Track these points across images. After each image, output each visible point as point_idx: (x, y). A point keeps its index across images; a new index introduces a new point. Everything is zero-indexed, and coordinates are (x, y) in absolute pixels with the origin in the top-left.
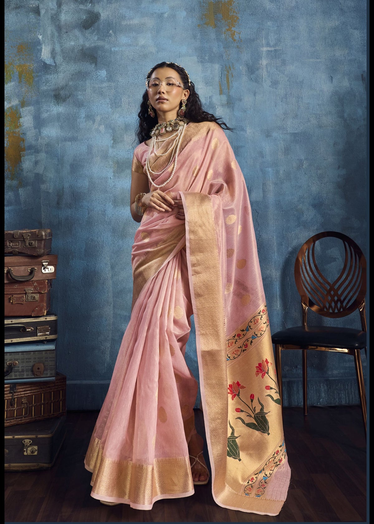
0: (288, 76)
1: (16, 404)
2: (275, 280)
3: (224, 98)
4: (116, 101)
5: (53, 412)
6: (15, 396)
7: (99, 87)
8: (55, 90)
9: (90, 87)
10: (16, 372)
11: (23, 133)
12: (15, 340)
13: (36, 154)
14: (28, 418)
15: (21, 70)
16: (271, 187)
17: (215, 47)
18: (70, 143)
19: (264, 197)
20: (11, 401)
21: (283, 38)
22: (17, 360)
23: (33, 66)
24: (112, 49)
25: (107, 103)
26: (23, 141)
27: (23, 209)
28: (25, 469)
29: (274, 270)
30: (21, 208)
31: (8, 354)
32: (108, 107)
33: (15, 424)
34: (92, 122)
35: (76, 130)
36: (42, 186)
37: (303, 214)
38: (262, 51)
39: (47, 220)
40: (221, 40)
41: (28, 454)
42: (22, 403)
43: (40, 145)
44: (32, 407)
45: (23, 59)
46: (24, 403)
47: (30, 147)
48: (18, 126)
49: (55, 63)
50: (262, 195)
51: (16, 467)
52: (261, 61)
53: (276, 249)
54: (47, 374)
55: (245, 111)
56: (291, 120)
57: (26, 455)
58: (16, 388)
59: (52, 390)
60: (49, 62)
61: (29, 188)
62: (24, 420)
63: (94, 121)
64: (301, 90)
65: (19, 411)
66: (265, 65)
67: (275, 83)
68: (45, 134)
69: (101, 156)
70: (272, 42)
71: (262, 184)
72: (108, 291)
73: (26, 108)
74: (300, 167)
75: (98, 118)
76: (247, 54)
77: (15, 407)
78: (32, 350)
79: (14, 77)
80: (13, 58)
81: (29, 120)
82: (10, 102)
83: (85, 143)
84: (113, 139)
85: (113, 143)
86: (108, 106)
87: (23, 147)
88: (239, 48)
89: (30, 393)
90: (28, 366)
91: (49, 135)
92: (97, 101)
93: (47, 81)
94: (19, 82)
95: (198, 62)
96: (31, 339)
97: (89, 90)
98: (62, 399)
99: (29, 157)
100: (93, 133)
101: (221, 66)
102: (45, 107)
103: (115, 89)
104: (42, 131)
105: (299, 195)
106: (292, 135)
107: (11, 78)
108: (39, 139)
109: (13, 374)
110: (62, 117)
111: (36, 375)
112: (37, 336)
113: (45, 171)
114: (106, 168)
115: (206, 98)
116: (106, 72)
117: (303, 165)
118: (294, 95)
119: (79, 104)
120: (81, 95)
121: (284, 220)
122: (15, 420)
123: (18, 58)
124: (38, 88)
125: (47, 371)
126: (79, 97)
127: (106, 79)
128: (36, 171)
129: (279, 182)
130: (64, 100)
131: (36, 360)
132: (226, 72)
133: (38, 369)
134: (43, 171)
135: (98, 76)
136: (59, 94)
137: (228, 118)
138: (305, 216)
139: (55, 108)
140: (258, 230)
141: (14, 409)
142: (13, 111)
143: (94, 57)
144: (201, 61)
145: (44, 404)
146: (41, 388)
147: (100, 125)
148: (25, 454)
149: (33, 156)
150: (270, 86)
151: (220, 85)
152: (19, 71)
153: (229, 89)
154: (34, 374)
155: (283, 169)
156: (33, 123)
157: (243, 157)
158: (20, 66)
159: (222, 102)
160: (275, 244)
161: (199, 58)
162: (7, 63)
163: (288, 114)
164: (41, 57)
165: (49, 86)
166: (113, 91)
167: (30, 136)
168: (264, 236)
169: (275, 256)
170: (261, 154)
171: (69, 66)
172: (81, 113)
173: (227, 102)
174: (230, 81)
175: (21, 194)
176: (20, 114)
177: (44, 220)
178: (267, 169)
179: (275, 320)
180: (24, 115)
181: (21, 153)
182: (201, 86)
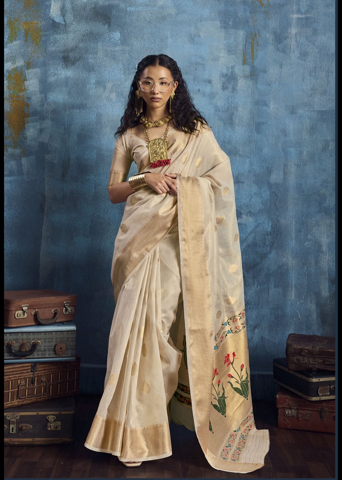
0: (318, 48)
1: (36, 382)
2: (291, 268)
3: (247, 68)
5: (68, 391)
6: (35, 374)
7: (111, 50)
8: (64, 52)
9: (102, 50)
10: (39, 351)
11: (28, 98)
13: (41, 121)
14: (46, 396)
15: (27, 27)
16: (293, 169)
17: (240, 12)
18: (78, 111)
19: (285, 178)
20: (32, 379)
21: (316, 4)
22: (40, 339)
23: (41, 24)
24: (128, 9)
25: (120, 69)
26: (28, 106)
27: (26, 180)
28: (48, 443)
29: (290, 257)
30: (24, 179)
31: (31, 334)
32: (121, 73)
33: (35, 402)
34: (102, 89)
35: (85, 96)
36: (47, 156)
37: (326, 200)
38: (292, 19)
39: (51, 193)
40: (248, 4)
41: (52, 429)
43: (46, 111)
44: (50, 385)
45: (30, 16)
46: (43, 382)
47: (35, 113)
48: (22, 90)
49: (65, 21)
50: (282, 177)
51: (39, 441)
52: (290, 29)
53: (294, 236)
54: (68, 354)
55: (269, 85)
56: (319, 96)
58: (36, 367)
59: (68, 370)
60: (58, 20)
61: (33, 157)
62: (43, 398)
63: (105, 88)
64: (331, 63)
65: (39, 389)
66: (294, 34)
67: (304, 55)
68: (51, 100)
70: (303, 8)
71: (283, 165)
73: (31, 70)
74: (325, 149)
75: (109, 85)
76: (275, 20)
77: (35, 385)
78: (54, 331)
79: (19, 35)
80: (19, 14)
81: (34, 83)
82: (14, 63)
83: (94, 112)
87: (27, 113)
88: (267, 14)
89: (49, 372)
90: (50, 346)
91: (56, 101)
92: (109, 66)
93: (55, 42)
94: (25, 41)
95: (221, 27)
97: (100, 54)
98: (76, 379)
99: (33, 124)
100: (103, 101)
101: (246, 33)
102: (52, 70)
103: (129, 54)
104: (48, 96)
105: (323, 179)
106: (319, 113)
107: (16, 37)
108: (45, 105)
109: (35, 353)
110: (70, 82)
111: (58, 354)
113: (50, 140)
115: (227, 67)
116: (120, 34)
117: (328, 147)
118: (323, 69)
119: (90, 69)
120: (92, 58)
121: (305, 205)
122: (35, 397)
123: (25, 14)
124: (46, 49)
125: (68, 351)
126: (90, 60)
127: (120, 42)
128: (41, 140)
129: (301, 164)
130: (73, 63)
131: (58, 340)
132: (251, 40)
133: (61, 348)
134: (48, 140)
135: (111, 39)
136: (68, 56)
137: (251, 91)
138: (327, 202)
139: (64, 72)
140: (276, 214)
141: (35, 387)
142: (18, 72)
143: (108, 17)
144: (225, 26)
145: (60, 383)
146: (59, 368)
147: (111, 92)
148: (49, 429)
149: (38, 123)
150: (298, 58)
152: (25, 29)
153: (253, 59)
154: (55, 354)
155: (307, 150)
156: (39, 87)
157: (265, 135)
158: (27, 23)
159: (245, 73)
160: (293, 230)
161: (222, 22)
162: (12, 19)
163: (316, 90)
164: (50, 14)
165: (58, 47)
166: (127, 55)
167: (35, 101)
168: (282, 221)
169: (292, 243)
170: (284, 133)
171: (80, 26)
172: (91, 79)
173: (250, 73)
174: (255, 50)
175: (23, 164)
176: (25, 76)
177: (48, 193)
178: (290, 149)
179: (289, 310)
180: (29, 77)
181: (25, 119)
182: (223, 54)
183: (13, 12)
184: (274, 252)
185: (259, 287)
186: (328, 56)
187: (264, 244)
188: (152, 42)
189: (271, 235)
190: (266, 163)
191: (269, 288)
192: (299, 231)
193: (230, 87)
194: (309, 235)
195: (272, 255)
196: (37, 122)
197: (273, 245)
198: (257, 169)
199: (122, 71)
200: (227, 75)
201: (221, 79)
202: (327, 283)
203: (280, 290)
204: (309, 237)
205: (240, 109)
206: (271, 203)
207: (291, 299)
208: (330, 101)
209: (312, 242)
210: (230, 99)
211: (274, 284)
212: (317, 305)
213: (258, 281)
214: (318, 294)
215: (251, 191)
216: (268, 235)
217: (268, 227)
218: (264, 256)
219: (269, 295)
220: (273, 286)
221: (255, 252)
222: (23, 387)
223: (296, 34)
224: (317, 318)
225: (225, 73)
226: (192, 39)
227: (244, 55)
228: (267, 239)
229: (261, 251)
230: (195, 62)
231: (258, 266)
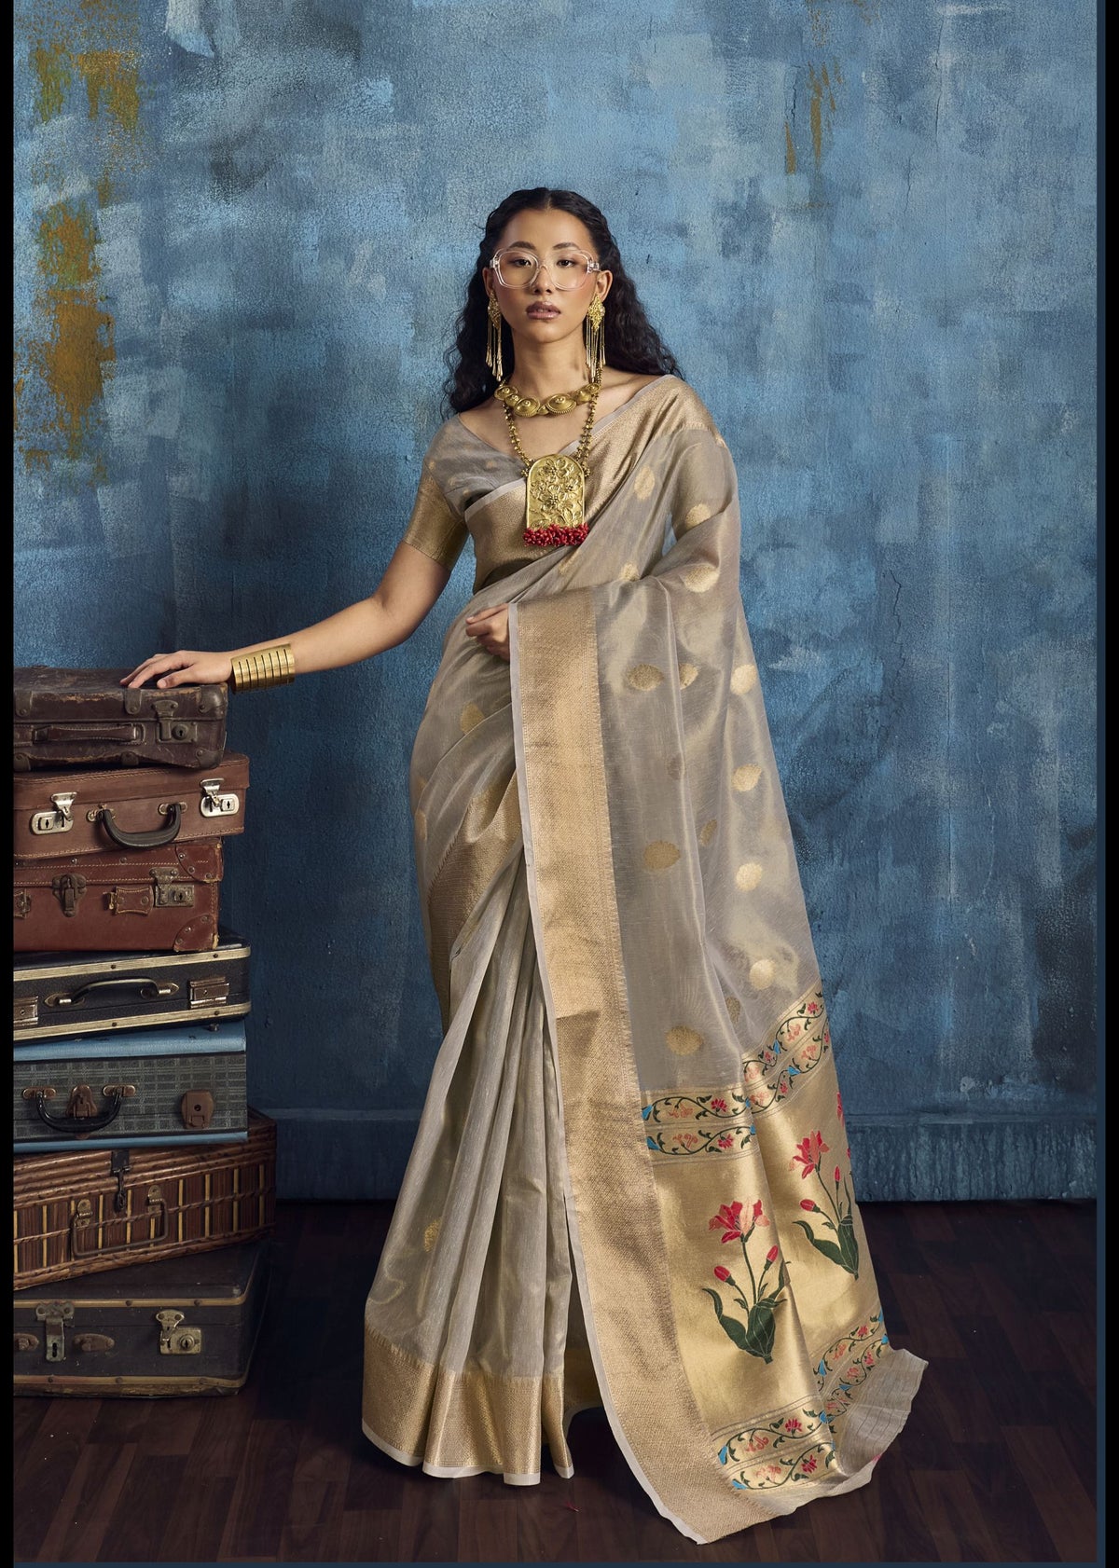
0: (1025, 111)
1: (129, 1207)
2: (947, 805)
3: (801, 184)
4: (426, 190)
5: (239, 1228)
6: (126, 1183)
7: (367, 139)
8: (215, 147)
9: (338, 139)
10: (130, 1115)
11: (107, 297)
12: (123, 1022)
13: (152, 371)
14: (166, 1245)
15: (96, 70)
16: (947, 499)
18: (269, 335)
19: (923, 530)
20: (116, 1199)
22: (132, 1080)
23: (139, 57)
24: (415, 4)
25: (396, 197)
26: (109, 323)
27: (112, 557)
28: (164, 1392)
29: (943, 772)
30: (105, 552)
31: (105, 1063)
32: (399, 212)
33: (129, 1263)
34: (342, 262)
35: (289, 288)
36: (174, 479)
37: (1053, 591)
38: (942, 19)
39: (193, 597)
41: (174, 1352)
42: (148, 1203)
43: (165, 337)
44: (176, 1213)
45: (102, 34)
46: (155, 1204)
47: (132, 346)
48: (89, 271)
49: (214, 48)
50: (914, 523)
51: (138, 1385)
52: (935, 54)
53: (953, 707)
54: (223, 1122)
55: (871, 234)
56: (1029, 267)
57: (166, 1355)
58: (128, 1160)
59: (236, 1164)
60: (192, 46)
61: (131, 485)
62: (154, 1251)
63: (350, 260)
64: (1068, 159)
65: (141, 1226)
66: (948, 70)
67: (979, 136)
68: (181, 303)
69: (374, 380)
71: (917, 488)
72: (394, 830)
73: (114, 209)
74: (1048, 432)
75: (364, 251)
76: (886, 27)
77: (126, 1215)
78: (175, 1053)
79: (70, 95)
80: (66, 28)
81: (126, 251)
82: (58, 187)
83: (319, 336)
84: (415, 324)
85: (415, 339)
86: (399, 206)
87: (107, 345)
88: (861, 5)
89: (171, 1173)
90: (166, 1100)
91: (197, 306)
92: (361, 190)
93: (187, 116)
94: (90, 116)
95: (715, 52)
96: (172, 1017)
97: (332, 152)
98: (264, 1190)
99: (128, 381)
100: (345, 302)
101: (795, 70)
102: (180, 207)
103: (422, 148)
104: (171, 289)
105: (1043, 528)
106: (1028, 320)
107: (61, 102)
108: (163, 318)
109: (120, 1120)
110: (240, 243)
111: (192, 1125)
112: (189, 1009)
113: (184, 431)
114: (391, 424)
115: (737, 184)
116: (391, 85)
117: (1059, 425)
118: (1043, 177)
119: (301, 200)
120: (305, 164)
121: (987, 610)
122: (128, 1251)
123: (85, 28)
124: (158, 139)
125: (223, 1114)
126: (300, 173)
127: (392, 110)
128: (154, 430)
129: (975, 483)
130: (247, 185)
131: (189, 1081)
132: (811, 92)
133: (198, 1108)
134: (177, 431)
135: (364, 101)
136: (229, 162)
137: (814, 256)
138: (1057, 598)
139: (217, 211)
140: (899, 640)
141: (127, 1219)
142: (71, 217)
143: (351, 29)
144: (728, 50)
145: (210, 1205)
146: (203, 1159)
147: (370, 273)
148: (164, 1349)
149: (143, 378)
150: (961, 146)
151: (788, 139)
152: (87, 77)
153: (818, 153)
154: (183, 1122)
155: (992, 438)
156: (139, 263)
157: (858, 393)
158: (92, 56)
159: (795, 200)
160: (951, 689)
161: (717, 38)
162: (46, 46)
163: (1019, 247)
164: (167, 27)
165: (195, 132)
166: (416, 153)
167: (131, 306)
168: (917, 661)
169: (948, 729)
170: (921, 386)
171: (262, 61)
172: (305, 231)
173: (811, 199)
174: (823, 125)
175: (102, 507)
176: (96, 229)
177: (183, 595)
178: (938, 435)
179: (939, 934)
180: (109, 232)
181: (101, 365)
182: (722, 142)
183: (45, 21)
184: (891, 757)
185: (846, 865)
186: (1056, 135)
187: (862, 733)
188: (494, 110)
189: (881, 704)
190: (863, 483)
191: (877, 866)
192: (968, 690)
193: (748, 244)
194: (1002, 702)
195: (887, 767)
196: (139, 372)
197: (887, 735)
198: (835, 504)
199: (403, 204)
200: (735, 206)
201: (719, 220)
202: (1057, 845)
203: (912, 872)
204: (1001, 706)
205: (780, 314)
206: (880, 607)
207: (946, 900)
208: (1065, 281)
209: (1008, 724)
210: (748, 284)
211: (892, 855)
212: (1025, 915)
213: (845, 846)
214: (1028, 882)
215: (818, 571)
216: (872, 705)
217: (872, 679)
218: (860, 771)
219: (877, 889)
220: (889, 861)
221: (833, 759)
222: (88, 1221)
223: (953, 70)
224: (1027, 952)
225: (730, 202)
226: (624, 95)
227: (790, 142)
228: (870, 718)
229: (852, 756)
230: (635, 169)
231: (843, 801)
